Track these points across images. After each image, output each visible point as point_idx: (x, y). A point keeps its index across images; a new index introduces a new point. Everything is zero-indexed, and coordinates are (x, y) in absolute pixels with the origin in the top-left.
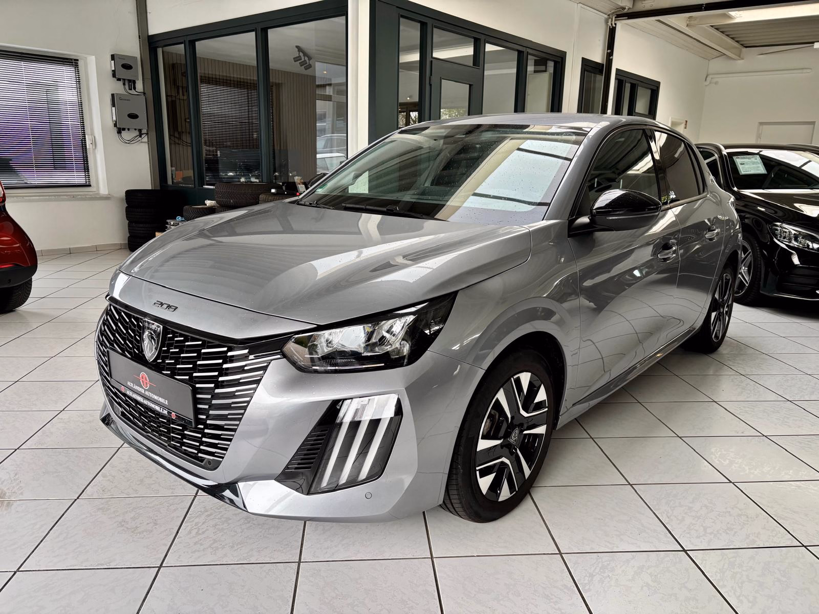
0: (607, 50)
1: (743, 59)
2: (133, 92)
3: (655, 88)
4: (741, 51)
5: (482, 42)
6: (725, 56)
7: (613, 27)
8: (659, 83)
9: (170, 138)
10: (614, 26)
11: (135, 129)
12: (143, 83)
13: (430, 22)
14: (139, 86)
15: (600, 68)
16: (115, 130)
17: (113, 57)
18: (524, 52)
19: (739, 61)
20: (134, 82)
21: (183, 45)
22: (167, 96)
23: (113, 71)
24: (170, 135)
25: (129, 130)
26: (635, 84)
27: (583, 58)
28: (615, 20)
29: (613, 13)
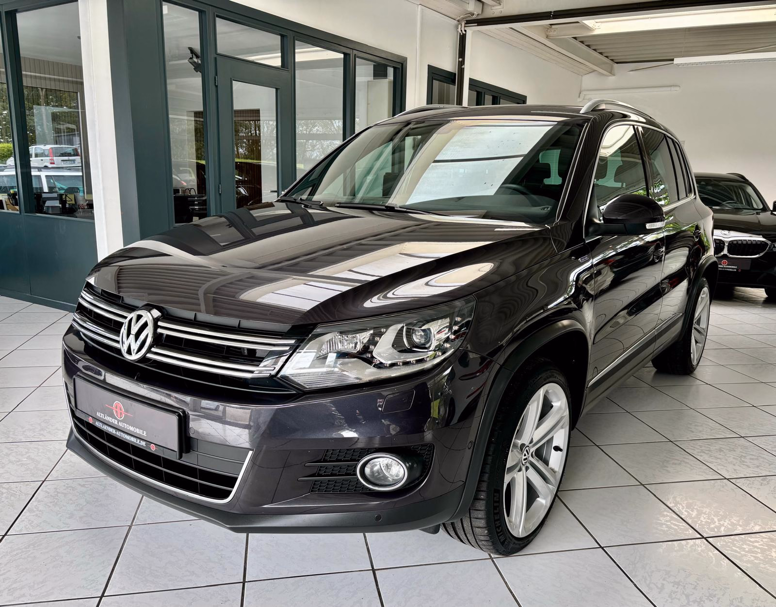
0: (459, 59)
1: (614, 75)
3: (521, 102)
4: (612, 67)
5: (290, 40)
7: (463, 34)
8: (526, 97)
10: (464, 32)
15: (453, 78)
18: (351, 54)
19: (610, 77)
26: (497, 97)
27: (429, 66)
28: (465, 26)
29: (463, 18)
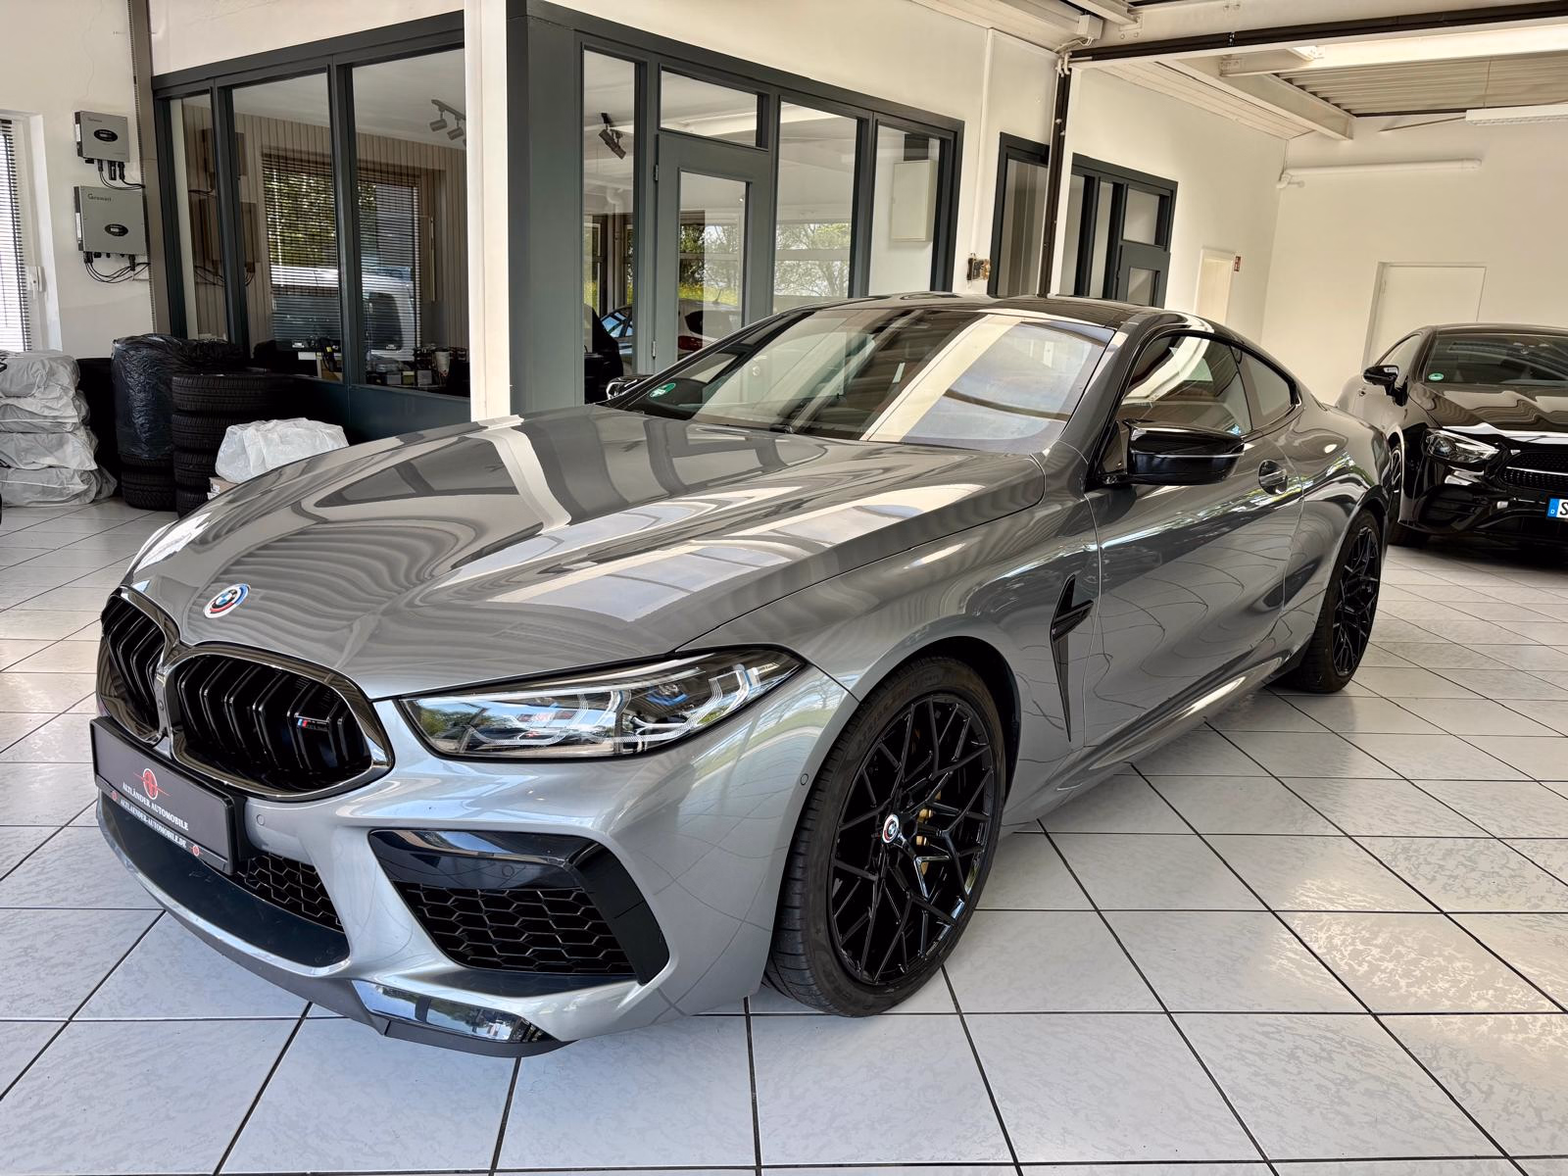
0: (1055, 119)
1: (1351, 138)
2: (118, 183)
3: (1167, 193)
4: (1347, 123)
5: (773, 101)
6: (1313, 133)
7: (1065, 76)
8: (1177, 183)
9: (195, 272)
10: (1067, 73)
11: (123, 255)
12: (142, 167)
13: (652, 61)
14: (133, 174)
15: (1043, 154)
16: (81, 256)
17: (78, 116)
18: (868, 120)
19: (1342, 143)
20: (122, 166)
21: (209, 96)
22: (190, 191)
23: (78, 143)
24: (195, 267)
25: (108, 255)
26: (1121, 184)
27: (1001, 133)
28: (1069, 62)
29: (1067, 48)
